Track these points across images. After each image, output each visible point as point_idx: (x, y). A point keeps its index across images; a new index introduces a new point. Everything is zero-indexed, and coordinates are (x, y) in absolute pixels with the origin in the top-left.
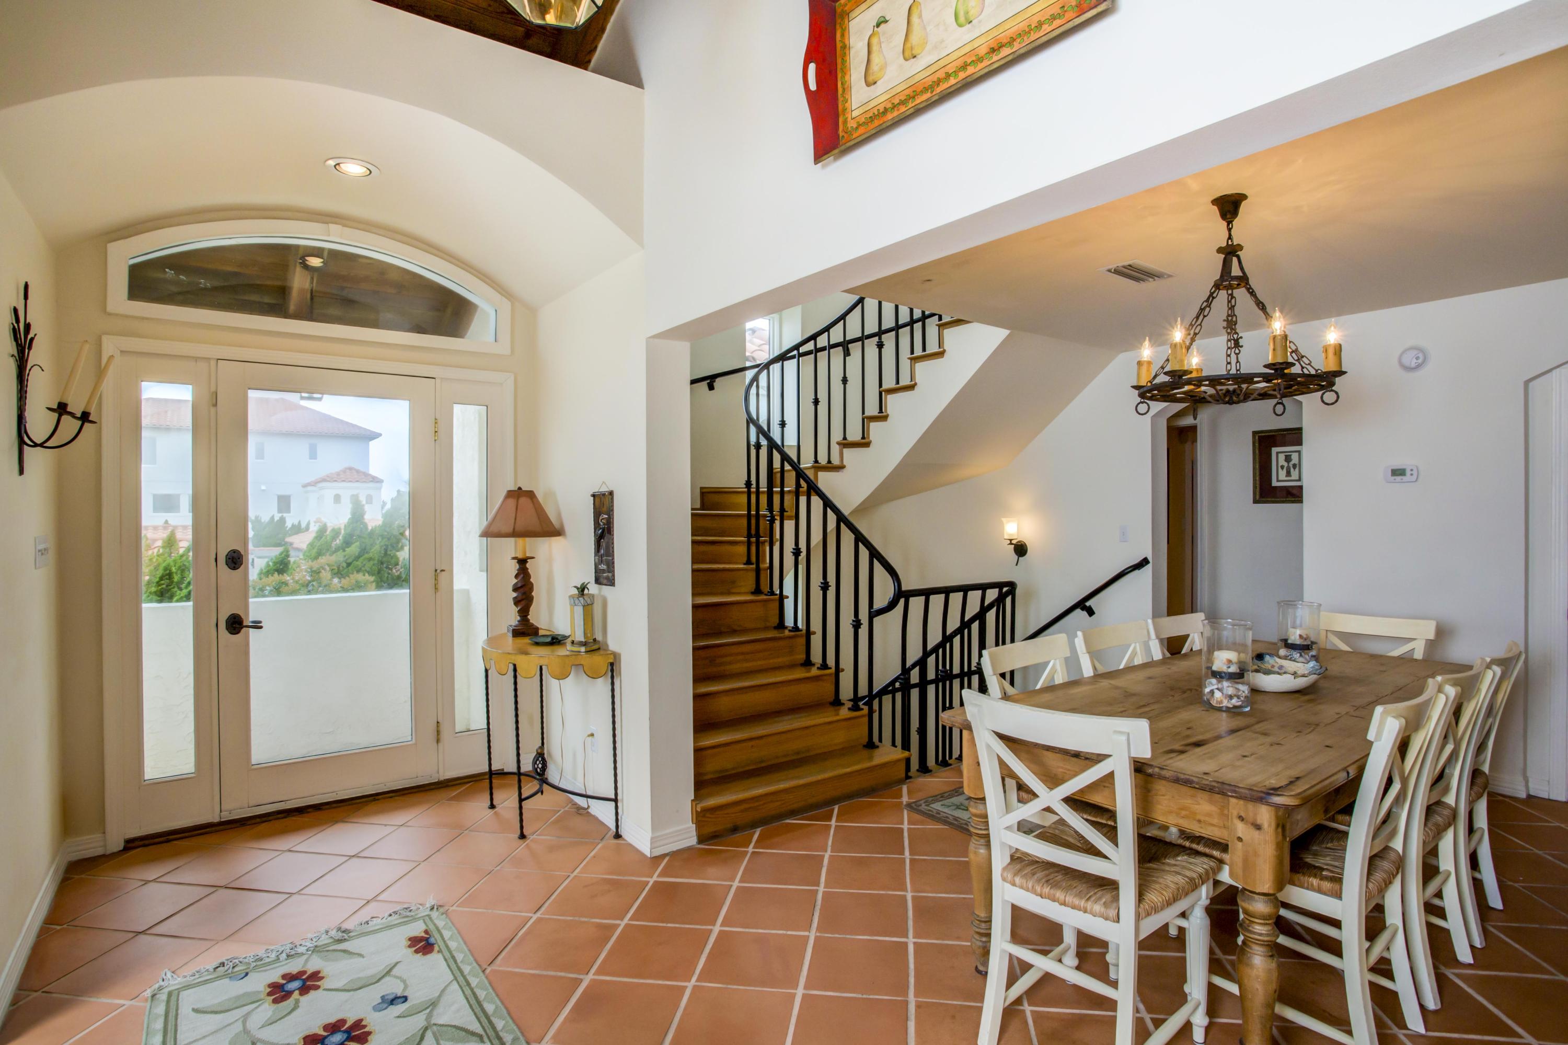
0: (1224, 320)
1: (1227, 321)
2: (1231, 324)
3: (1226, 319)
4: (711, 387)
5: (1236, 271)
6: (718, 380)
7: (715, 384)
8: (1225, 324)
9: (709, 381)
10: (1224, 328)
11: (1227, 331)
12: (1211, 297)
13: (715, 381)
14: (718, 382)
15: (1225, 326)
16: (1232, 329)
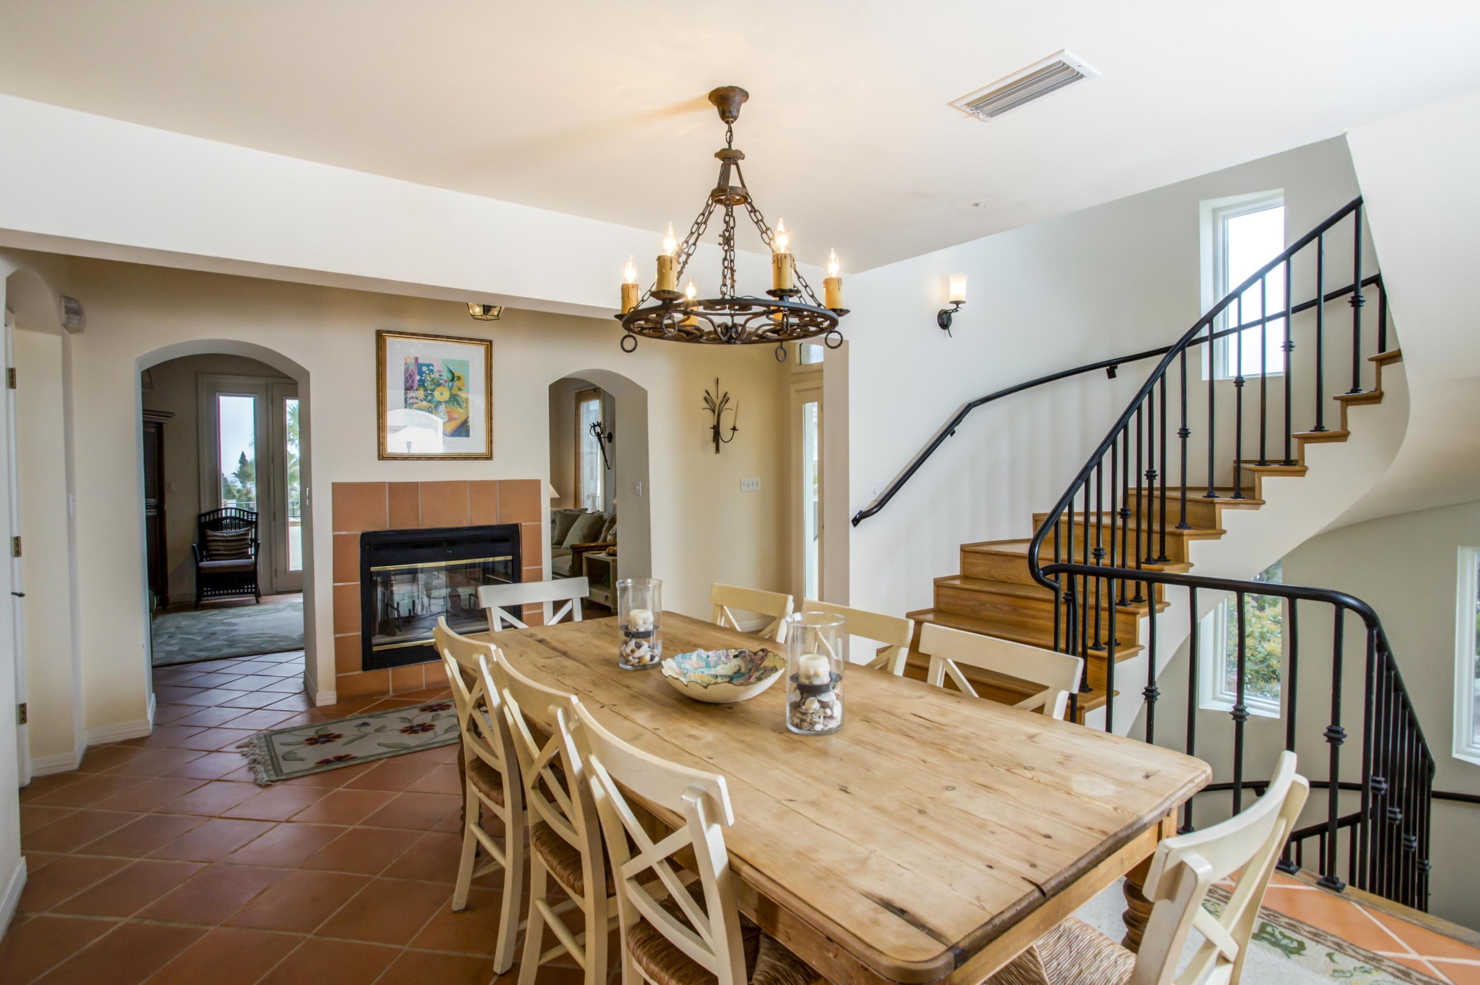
0: (720, 236)
1: (723, 236)
2: (727, 240)
3: (722, 234)
4: (1111, 374)
5: (734, 181)
6: (1119, 366)
7: (1117, 371)
8: (721, 240)
9: (1108, 367)
10: (720, 244)
11: (723, 248)
12: (706, 214)
13: (1116, 367)
14: (1120, 369)
15: (722, 242)
16: (729, 246)
